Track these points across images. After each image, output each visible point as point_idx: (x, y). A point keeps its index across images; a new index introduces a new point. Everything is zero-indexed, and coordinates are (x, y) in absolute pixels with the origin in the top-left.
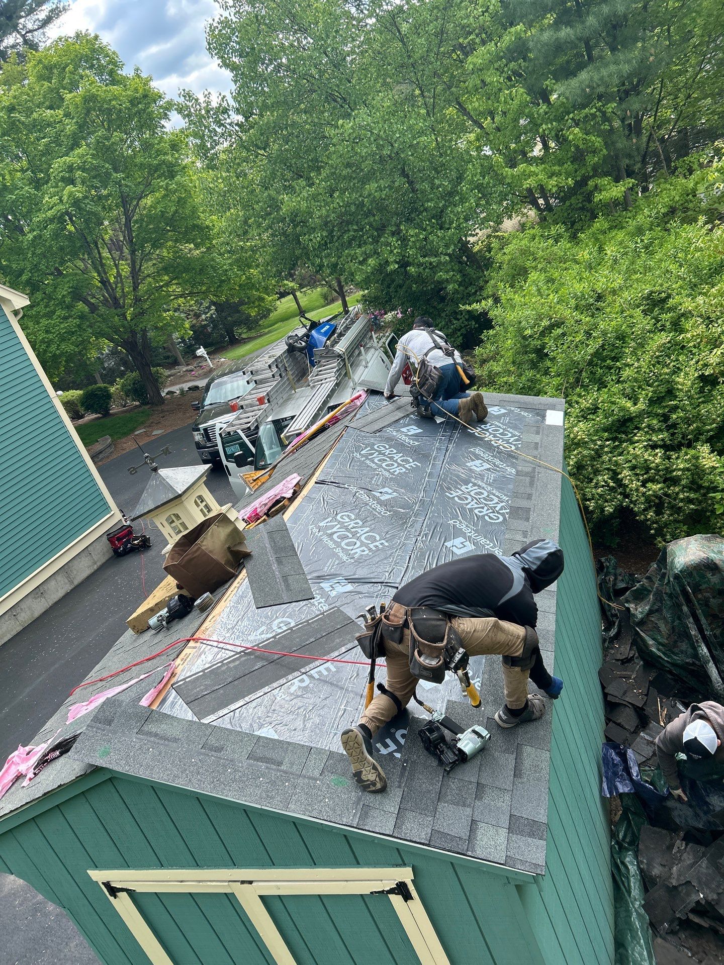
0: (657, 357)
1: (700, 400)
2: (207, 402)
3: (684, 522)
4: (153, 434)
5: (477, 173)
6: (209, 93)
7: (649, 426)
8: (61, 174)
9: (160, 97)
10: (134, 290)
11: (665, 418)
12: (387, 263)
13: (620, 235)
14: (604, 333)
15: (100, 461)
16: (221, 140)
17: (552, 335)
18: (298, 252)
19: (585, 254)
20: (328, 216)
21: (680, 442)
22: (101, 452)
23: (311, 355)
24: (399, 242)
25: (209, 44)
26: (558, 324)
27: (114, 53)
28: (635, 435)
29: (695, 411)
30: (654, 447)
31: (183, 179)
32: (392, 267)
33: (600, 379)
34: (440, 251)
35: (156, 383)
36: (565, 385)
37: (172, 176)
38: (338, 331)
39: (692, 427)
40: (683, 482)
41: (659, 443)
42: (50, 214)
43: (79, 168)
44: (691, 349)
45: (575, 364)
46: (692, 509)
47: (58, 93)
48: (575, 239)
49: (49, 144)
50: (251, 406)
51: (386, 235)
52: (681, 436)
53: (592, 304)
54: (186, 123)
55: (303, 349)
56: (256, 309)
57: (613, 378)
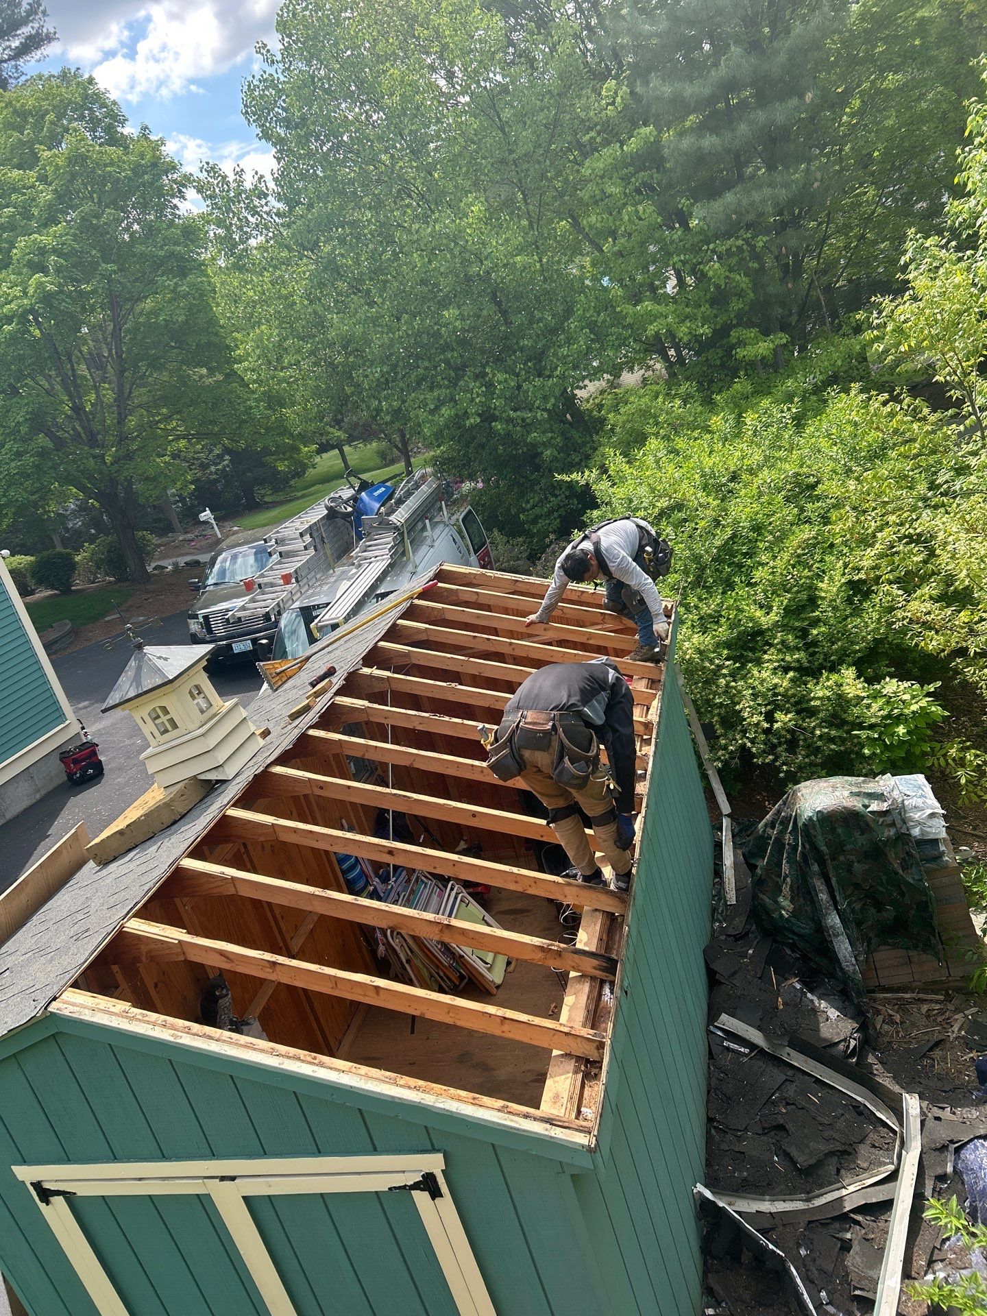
0: (799, 556)
1: (847, 612)
2: (210, 581)
3: (823, 765)
5: (589, 307)
6: (242, 170)
8: (27, 257)
9: (174, 168)
10: (119, 423)
11: (804, 633)
12: (466, 415)
13: (765, 403)
14: (736, 522)
15: (53, 653)
16: (255, 233)
17: (671, 520)
18: (349, 390)
19: (716, 421)
20: (391, 346)
21: (821, 664)
22: (55, 642)
23: (359, 523)
24: (484, 389)
25: (246, 106)
26: (679, 507)
27: (114, 103)
28: (765, 652)
29: (841, 625)
30: (786, 670)
31: (199, 279)
32: (472, 421)
33: (728, 580)
34: (536, 405)
35: (142, 553)
36: (682, 584)
37: (183, 273)
38: (397, 496)
39: (835, 647)
40: (821, 715)
41: (794, 664)
42: (7, 309)
43: (54, 251)
44: (840, 548)
45: (697, 558)
46: (831, 750)
47: (32, 149)
48: (709, 403)
49: (14, 216)
50: (272, 585)
51: (466, 378)
52: (822, 657)
53: (724, 485)
54: (208, 206)
55: (349, 514)
56: (286, 462)
57: (743, 578)
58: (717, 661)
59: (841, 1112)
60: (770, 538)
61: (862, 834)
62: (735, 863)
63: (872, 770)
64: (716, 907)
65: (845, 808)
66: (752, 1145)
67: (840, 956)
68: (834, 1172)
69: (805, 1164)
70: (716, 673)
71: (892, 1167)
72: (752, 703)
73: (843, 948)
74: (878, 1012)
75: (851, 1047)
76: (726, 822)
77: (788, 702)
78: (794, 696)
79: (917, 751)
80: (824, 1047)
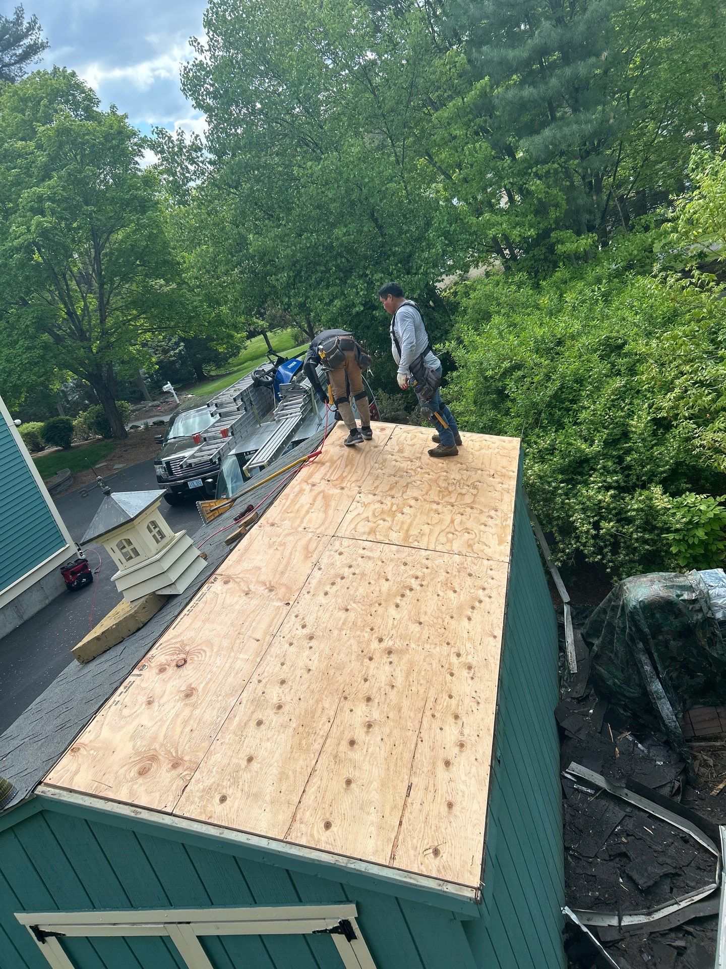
0: (613, 401)
1: (653, 443)
2: (171, 435)
3: (640, 562)
4: (115, 467)
5: (443, 221)
6: (183, 132)
7: (604, 467)
8: (30, 204)
9: (135, 134)
10: (101, 322)
11: (620, 460)
12: (354, 305)
13: (580, 285)
14: (563, 377)
15: (58, 494)
16: (193, 177)
17: (513, 377)
18: (267, 290)
19: (544, 300)
20: (294, 256)
21: (634, 483)
22: (59, 485)
23: (277, 390)
24: (366, 285)
25: (184, 84)
26: (518, 367)
27: (91, 90)
28: (591, 476)
29: (649, 453)
30: (607, 489)
31: (155, 214)
32: (358, 309)
33: (559, 421)
35: (121, 417)
36: (525, 425)
37: (143, 210)
39: (645, 469)
40: (637, 522)
41: (614, 484)
42: (16, 243)
43: (49, 199)
44: (645, 393)
45: (534, 405)
46: (647, 550)
47: (31, 125)
48: (537, 287)
49: (19, 175)
50: (215, 438)
51: (353, 277)
52: (635, 477)
53: (552, 349)
54: (159, 159)
55: (269, 383)
56: (224, 346)
57: (571, 420)
58: (553, 484)
59: (670, 840)
60: (590, 387)
61: (676, 617)
62: (575, 641)
63: (678, 564)
64: (563, 677)
65: (662, 598)
66: (602, 869)
67: (664, 715)
68: (668, 891)
69: (645, 885)
70: (554, 493)
71: (714, 885)
72: (582, 516)
73: (666, 708)
74: (695, 758)
75: (676, 787)
76: (566, 608)
77: (610, 513)
78: (615, 508)
79: (714, 548)
80: (654, 789)
